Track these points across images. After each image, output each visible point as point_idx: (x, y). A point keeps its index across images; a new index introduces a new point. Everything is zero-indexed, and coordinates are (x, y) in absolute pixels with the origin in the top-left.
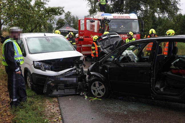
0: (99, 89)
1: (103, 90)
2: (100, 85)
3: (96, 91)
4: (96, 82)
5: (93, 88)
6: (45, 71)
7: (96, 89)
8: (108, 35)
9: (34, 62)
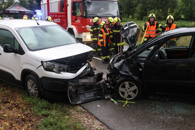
0: (129, 90)
1: (134, 92)
2: (131, 85)
3: (126, 93)
4: (125, 83)
5: (121, 89)
6: (60, 73)
7: (126, 90)
8: (129, 25)
9: (42, 62)
